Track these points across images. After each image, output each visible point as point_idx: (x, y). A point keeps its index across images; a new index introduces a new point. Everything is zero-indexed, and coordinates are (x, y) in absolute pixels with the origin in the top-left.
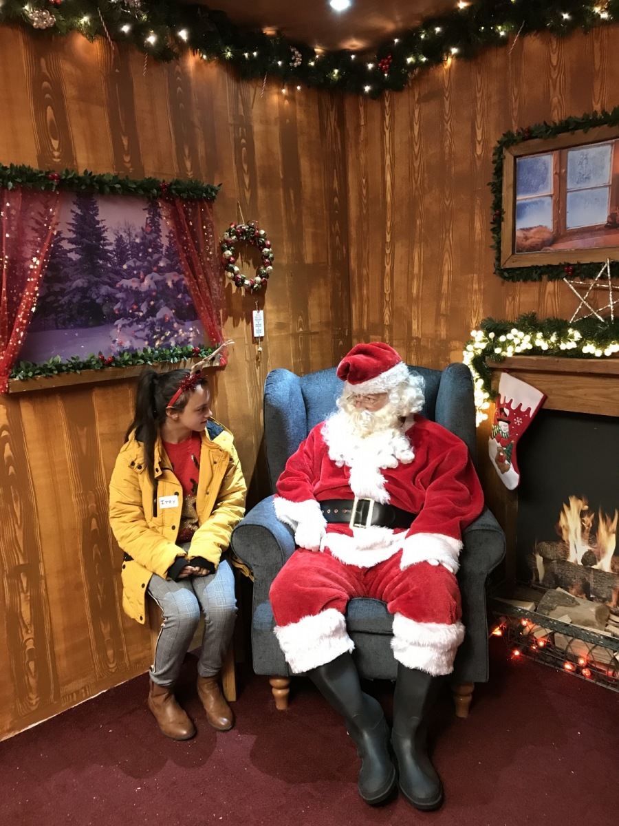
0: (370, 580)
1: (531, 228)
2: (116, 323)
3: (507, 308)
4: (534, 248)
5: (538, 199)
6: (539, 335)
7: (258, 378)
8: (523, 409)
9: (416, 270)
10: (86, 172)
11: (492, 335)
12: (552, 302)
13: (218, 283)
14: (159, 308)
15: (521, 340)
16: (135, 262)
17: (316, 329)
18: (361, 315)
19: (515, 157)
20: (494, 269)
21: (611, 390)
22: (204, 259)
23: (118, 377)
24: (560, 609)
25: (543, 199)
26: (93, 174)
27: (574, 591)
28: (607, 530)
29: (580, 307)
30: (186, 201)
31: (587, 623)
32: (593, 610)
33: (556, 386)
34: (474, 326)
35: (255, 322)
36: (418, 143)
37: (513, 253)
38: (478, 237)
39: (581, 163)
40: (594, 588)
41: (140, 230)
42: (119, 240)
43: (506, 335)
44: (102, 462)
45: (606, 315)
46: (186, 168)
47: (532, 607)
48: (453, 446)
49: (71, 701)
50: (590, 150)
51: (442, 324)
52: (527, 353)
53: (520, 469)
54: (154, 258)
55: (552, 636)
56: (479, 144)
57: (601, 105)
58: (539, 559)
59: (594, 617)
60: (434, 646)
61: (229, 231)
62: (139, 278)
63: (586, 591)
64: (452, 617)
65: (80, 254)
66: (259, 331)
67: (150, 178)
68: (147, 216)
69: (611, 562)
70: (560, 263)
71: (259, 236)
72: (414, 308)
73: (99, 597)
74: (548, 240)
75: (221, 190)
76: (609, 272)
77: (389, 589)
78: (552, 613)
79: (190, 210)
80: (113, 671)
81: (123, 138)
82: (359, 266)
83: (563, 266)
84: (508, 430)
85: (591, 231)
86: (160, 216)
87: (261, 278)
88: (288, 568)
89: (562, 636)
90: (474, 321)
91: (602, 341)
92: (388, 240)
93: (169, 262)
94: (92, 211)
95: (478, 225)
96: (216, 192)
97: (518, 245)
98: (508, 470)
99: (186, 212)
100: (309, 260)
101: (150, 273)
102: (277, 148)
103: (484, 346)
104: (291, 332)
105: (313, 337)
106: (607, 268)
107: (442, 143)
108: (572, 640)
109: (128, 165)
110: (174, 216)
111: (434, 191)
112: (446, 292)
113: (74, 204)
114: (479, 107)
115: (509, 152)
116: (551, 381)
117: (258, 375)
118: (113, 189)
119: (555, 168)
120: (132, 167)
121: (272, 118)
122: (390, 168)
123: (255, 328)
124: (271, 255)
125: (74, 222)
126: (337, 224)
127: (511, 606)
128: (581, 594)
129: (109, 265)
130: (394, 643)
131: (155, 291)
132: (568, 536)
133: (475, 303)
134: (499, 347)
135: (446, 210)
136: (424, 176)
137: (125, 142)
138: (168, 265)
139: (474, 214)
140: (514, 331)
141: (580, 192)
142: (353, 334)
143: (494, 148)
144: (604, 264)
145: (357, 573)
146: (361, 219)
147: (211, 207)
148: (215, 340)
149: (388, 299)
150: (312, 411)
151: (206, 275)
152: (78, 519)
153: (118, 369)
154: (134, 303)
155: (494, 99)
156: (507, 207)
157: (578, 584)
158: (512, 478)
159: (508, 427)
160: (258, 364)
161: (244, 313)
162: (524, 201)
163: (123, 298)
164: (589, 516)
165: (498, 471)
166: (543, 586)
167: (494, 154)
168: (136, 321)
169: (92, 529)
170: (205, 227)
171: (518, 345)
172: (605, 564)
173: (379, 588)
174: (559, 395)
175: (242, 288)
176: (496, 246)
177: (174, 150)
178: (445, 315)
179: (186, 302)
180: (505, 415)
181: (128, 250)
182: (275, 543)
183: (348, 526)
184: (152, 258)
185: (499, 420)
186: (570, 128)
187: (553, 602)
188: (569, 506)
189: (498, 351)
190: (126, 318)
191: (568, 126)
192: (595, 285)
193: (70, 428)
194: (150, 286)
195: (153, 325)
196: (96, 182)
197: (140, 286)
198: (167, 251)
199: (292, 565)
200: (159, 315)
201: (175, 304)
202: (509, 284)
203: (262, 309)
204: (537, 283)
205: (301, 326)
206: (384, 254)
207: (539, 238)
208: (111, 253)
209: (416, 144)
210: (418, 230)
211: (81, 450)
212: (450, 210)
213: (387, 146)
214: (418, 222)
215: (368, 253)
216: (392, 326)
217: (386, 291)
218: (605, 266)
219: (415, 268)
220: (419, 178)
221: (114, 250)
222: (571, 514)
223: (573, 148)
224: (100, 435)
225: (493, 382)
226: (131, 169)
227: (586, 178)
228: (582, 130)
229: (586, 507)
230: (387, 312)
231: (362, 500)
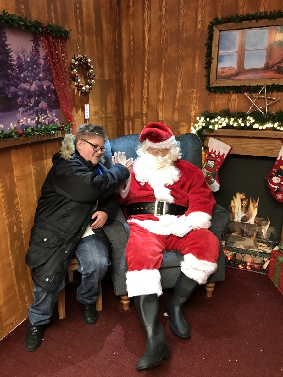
0: (168, 242)
1: (226, 68)
2: (19, 110)
3: (211, 106)
4: (227, 78)
5: (230, 53)
6: (232, 119)
8: (221, 154)
9: (162, 86)
11: (208, 119)
12: (234, 104)
14: (40, 101)
15: (222, 122)
16: (27, 73)
17: (109, 115)
18: (129, 109)
19: (220, 31)
20: (204, 87)
21: (263, 145)
22: (64, 74)
23: (26, 143)
24: (238, 243)
25: (233, 53)
27: (236, 233)
28: (254, 206)
29: (252, 106)
30: (53, 38)
31: (250, 247)
32: (252, 241)
33: (237, 143)
34: (193, 115)
35: (86, 111)
36: (165, 19)
37: (216, 80)
38: (197, 71)
39: (253, 37)
40: (246, 232)
41: (29, 53)
42: (19, 58)
43: (214, 119)
44: (18, 193)
45: (264, 110)
46: (52, 18)
49: (9, 329)
50: (258, 31)
51: (176, 113)
52: (223, 128)
53: (219, 182)
54: (37, 71)
55: (235, 255)
56: (200, 22)
57: (264, 9)
61: (75, 59)
62: (30, 83)
63: (242, 233)
68: (33, 45)
69: (255, 220)
70: (240, 85)
71: (88, 62)
72: (161, 105)
73: (19, 269)
74: (234, 74)
75: (71, 33)
76: (265, 90)
78: (234, 244)
79: (56, 44)
82: (129, 83)
83: (242, 87)
84: (214, 165)
85: (256, 70)
86: (39, 46)
87: (90, 86)
89: (240, 254)
90: (193, 113)
91: (262, 124)
92: (146, 69)
93: (44, 74)
94: (3, 38)
95: (197, 65)
96: (69, 34)
97: (219, 76)
98: (213, 182)
99: (54, 45)
100: (106, 78)
101: (35, 80)
102: (92, 13)
103: (204, 124)
104: (100, 117)
105: (109, 119)
106: (264, 88)
107: (178, 20)
108: (245, 255)
109: (23, 11)
111: (173, 46)
112: (179, 97)
114: (200, 3)
115: (217, 28)
116: (234, 141)
118: (19, 25)
119: (240, 39)
120: (26, 12)
122: (148, 31)
123: (86, 114)
124: (93, 74)
126: (117, 59)
129: (14, 74)
131: (37, 91)
132: (234, 210)
133: (194, 103)
134: (211, 125)
135: (179, 56)
136: (167, 37)
138: (44, 76)
139: (195, 59)
140: (219, 117)
141: (252, 51)
142: (125, 118)
143: (208, 25)
144: (263, 86)
145: (162, 238)
146: (129, 58)
147: (65, 43)
148: (69, 120)
149: (145, 100)
151: (65, 83)
152: (7, 227)
153: (26, 138)
154: (28, 98)
156: (214, 55)
157: (238, 231)
158: (216, 186)
159: (214, 163)
161: (80, 105)
162: (222, 54)
163: (22, 95)
164: (245, 201)
167: (208, 29)
168: (29, 109)
169: (14, 232)
170: (63, 55)
171: (221, 124)
172: (252, 221)
174: (238, 147)
175: (80, 91)
176: (207, 75)
177: (46, 5)
178: (178, 109)
179: (53, 98)
180: (212, 157)
181: (24, 65)
182: (123, 228)
183: (154, 215)
184: (36, 71)
185: (208, 160)
187: (234, 240)
188: (236, 197)
189: (211, 127)
190: (24, 107)
191: (248, 18)
192: (259, 96)
193: (0, 174)
194: (35, 88)
195: (37, 111)
196: (10, 19)
197: (31, 88)
198: (43, 67)
200: (40, 106)
201: (47, 99)
202: (212, 94)
203: (88, 104)
204: (227, 95)
205: (104, 114)
206: (143, 76)
207: (229, 73)
208: (15, 66)
209: (164, 20)
210: (163, 65)
211: (7, 186)
212: (182, 56)
213: (146, 18)
214: (164, 61)
215: (134, 76)
216: (148, 114)
217: (144, 96)
218: (263, 87)
219: (161, 85)
220: (165, 38)
221: (16, 65)
222: (237, 201)
223: (249, 29)
224: (16, 177)
225: (205, 142)
226: (25, 14)
227: (255, 44)
228: (255, 20)
229: (244, 197)
230: (145, 107)
231: (160, 202)
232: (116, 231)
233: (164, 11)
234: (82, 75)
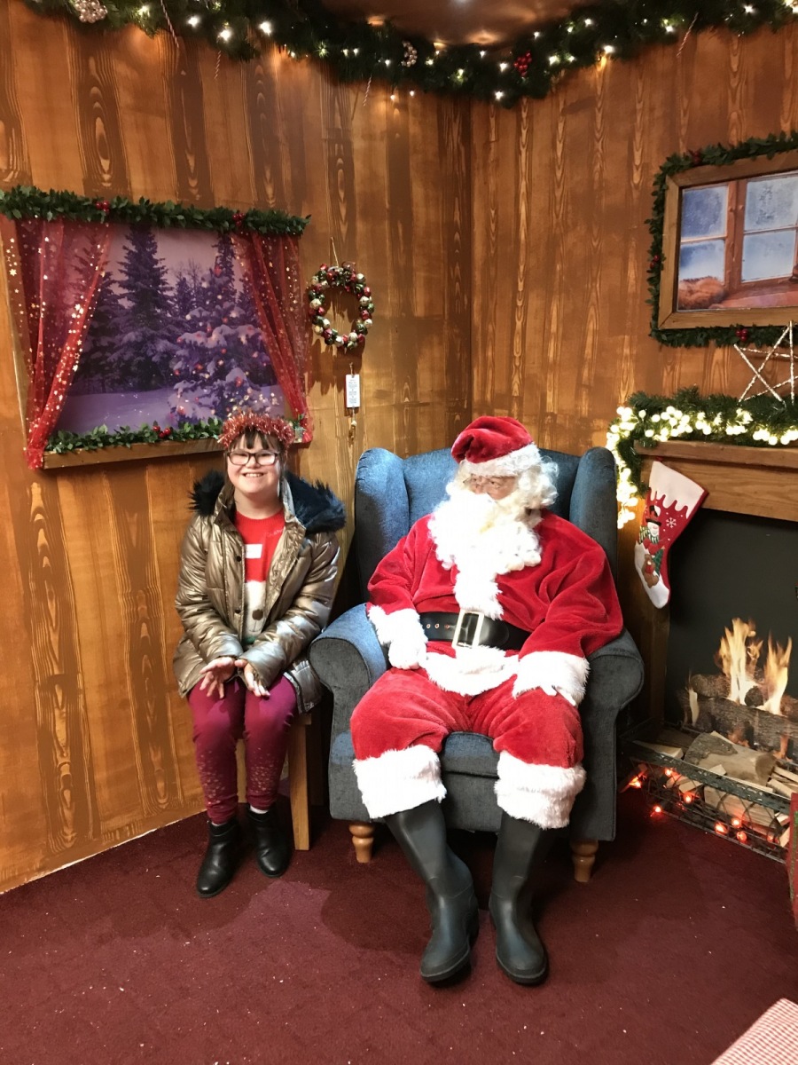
0: (475, 712)
1: (697, 280)
2: (176, 386)
3: (664, 380)
4: (700, 305)
5: (707, 243)
6: (701, 415)
7: (351, 460)
8: (678, 508)
9: (554, 328)
10: (142, 199)
11: (642, 414)
12: (720, 374)
13: (304, 339)
14: (230, 369)
15: (678, 421)
16: (200, 311)
17: (427, 400)
18: (484, 384)
19: (681, 189)
20: (649, 330)
21: (787, 488)
22: (287, 310)
23: (176, 453)
24: (713, 757)
25: (713, 242)
26: (150, 203)
27: (734, 737)
28: (778, 662)
29: (753, 382)
30: (265, 236)
31: (745, 776)
32: (753, 760)
33: (720, 480)
34: (623, 401)
35: (349, 390)
36: (561, 167)
37: (674, 311)
38: (631, 289)
39: (763, 198)
40: (759, 735)
41: (208, 272)
42: (182, 283)
43: (660, 414)
44: (155, 554)
45: (785, 394)
46: (267, 196)
47: (679, 754)
48: (588, 550)
49: (113, 840)
50: (774, 181)
51: (584, 397)
52: (685, 437)
53: (672, 583)
54: (224, 307)
55: (701, 790)
56: (637, 169)
57: (791, 124)
58: (693, 696)
59: (754, 768)
60: (545, 792)
61: (319, 274)
62: (206, 331)
63: (749, 737)
64: (569, 758)
65: (133, 301)
66: (353, 400)
67: (222, 207)
68: (217, 254)
69: (781, 703)
70: (731, 326)
71: (357, 282)
72: (550, 376)
73: (148, 718)
74: (718, 295)
75: (310, 222)
76: (791, 339)
77: (496, 723)
78: (703, 761)
79: (270, 248)
80: (164, 807)
81: (189, 157)
82: (484, 320)
83: (736, 329)
84: (658, 534)
85: (772, 285)
86: (233, 255)
87: (358, 333)
88: (375, 691)
89: (713, 790)
90: (623, 395)
91: (778, 425)
92: (520, 289)
93: (243, 312)
94: (149, 247)
95: (632, 274)
96: (304, 225)
97: (680, 301)
98: (655, 583)
99: (265, 250)
100: (419, 311)
101: (219, 325)
102: (383, 170)
103: (632, 427)
104: (394, 403)
105: (422, 409)
106: (789, 332)
107: (591, 167)
108: (725, 796)
109: (194, 192)
110: (251, 255)
111: (579, 228)
112: (590, 357)
113: (128, 238)
114: (638, 122)
115: (674, 181)
116: (713, 474)
117: (351, 455)
118: (175, 222)
119: (730, 204)
120: (198, 193)
121: (378, 131)
122: (525, 196)
123: (348, 397)
124: (370, 306)
125: (126, 261)
126: (458, 267)
127: (653, 752)
128: (742, 741)
129: (169, 315)
130: (499, 787)
131: (224, 348)
132: (729, 668)
133: (625, 372)
134: (651, 428)
135: (593, 253)
136: (567, 208)
137: (192, 163)
138: (241, 315)
139: (628, 258)
140: (670, 409)
141: (761, 235)
142: (475, 406)
143: (655, 175)
144: (786, 328)
145: (459, 702)
146: (486, 263)
147: (296, 244)
148: (297, 409)
149: (517, 364)
150: (415, 503)
151: (288, 330)
152: (124, 623)
153: (177, 444)
154: (198, 363)
155: (658, 113)
156: (669, 251)
157: (739, 729)
158: (660, 593)
159: (658, 530)
160: (351, 441)
161: (335, 377)
162: (690, 245)
163: (184, 356)
164: (756, 645)
165: (645, 584)
166: (696, 729)
167: (655, 184)
168: (201, 384)
169: (142, 636)
170: (288, 269)
171: (675, 427)
172: (773, 705)
173: (486, 720)
174: (723, 492)
175: (334, 346)
176: (654, 300)
177: (252, 171)
178: (588, 387)
179: (263, 363)
180: (656, 514)
181: (193, 297)
182: (360, 661)
183: (450, 645)
184: (222, 307)
185: (648, 521)
186: (751, 152)
187: (705, 749)
188: (732, 630)
189: (649, 433)
190: (189, 381)
191: (747, 150)
192: (773, 354)
193: (117, 513)
194: (218, 342)
195: (221, 389)
196: (155, 212)
197: (207, 341)
198: (240, 298)
199: (380, 688)
200: (229, 378)
201: (250, 365)
202: (667, 349)
203: (358, 373)
204: (703, 350)
205: (407, 395)
206: (515, 306)
207: (707, 293)
208: (171, 300)
209: (559, 168)
210: (558, 277)
211: (130, 540)
212: (598, 253)
213: (523, 168)
214: (558, 267)
215: (496, 304)
216: (522, 398)
217: (515, 354)
218: (786, 331)
219: (552, 326)
220: (561, 212)
221: (175, 297)
222: (734, 641)
223: (753, 179)
224: (154, 522)
225: (643, 473)
226: (198, 196)
227: (768, 217)
228: (765, 156)
229: (753, 633)
230: (516, 380)
231: (469, 614)
232: (343, 665)
233: (560, 146)
234: (344, 310)
